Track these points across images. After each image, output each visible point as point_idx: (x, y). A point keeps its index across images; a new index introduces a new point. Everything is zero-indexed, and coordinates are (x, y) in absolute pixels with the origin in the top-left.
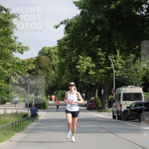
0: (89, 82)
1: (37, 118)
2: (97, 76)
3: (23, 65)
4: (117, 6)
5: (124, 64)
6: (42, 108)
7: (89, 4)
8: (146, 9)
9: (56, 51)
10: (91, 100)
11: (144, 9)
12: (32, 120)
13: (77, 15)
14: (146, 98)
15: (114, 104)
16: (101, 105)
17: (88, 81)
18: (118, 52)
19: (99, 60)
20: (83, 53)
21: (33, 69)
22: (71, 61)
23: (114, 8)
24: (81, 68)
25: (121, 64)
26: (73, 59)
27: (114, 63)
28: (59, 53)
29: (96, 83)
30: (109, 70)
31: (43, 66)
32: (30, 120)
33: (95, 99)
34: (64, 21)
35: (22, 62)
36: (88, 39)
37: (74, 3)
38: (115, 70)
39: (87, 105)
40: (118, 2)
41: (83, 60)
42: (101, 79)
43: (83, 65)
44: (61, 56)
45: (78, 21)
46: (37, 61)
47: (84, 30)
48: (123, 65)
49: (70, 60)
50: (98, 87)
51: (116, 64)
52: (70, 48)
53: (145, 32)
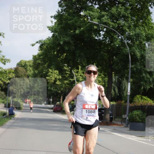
0: (56, 90)
1: (14, 116)
2: (62, 86)
3: (5, 74)
4: (81, 31)
5: (84, 77)
6: (18, 108)
7: (60, 29)
8: (103, 35)
9: (31, 64)
10: (57, 104)
11: (101, 35)
12: (10, 118)
13: (49, 37)
14: (100, 105)
17: (54, 90)
18: (80, 67)
19: (64, 73)
20: (52, 67)
21: (13, 77)
22: (43, 72)
23: (78, 33)
24: (50, 79)
25: (82, 77)
27: (76, 76)
28: (33, 66)
29: (62, 91)
31: (20, 75)
32: (8, 118)
33: (60, 104)
34: (39, 41)
35: (4, 71)
36: (57, 56)
38: (77, 81)
39: (54, 108)
40: (82, 28)
41: (52, 73)
42: (65, 88)
43: (52, 76)
44: (34, 68)
46: (16, 71)
47: (54, 49)
49: (41, 72)
50: (63, 94)
51: (78, 77)
52: (43, 62)
53: (102, 52)
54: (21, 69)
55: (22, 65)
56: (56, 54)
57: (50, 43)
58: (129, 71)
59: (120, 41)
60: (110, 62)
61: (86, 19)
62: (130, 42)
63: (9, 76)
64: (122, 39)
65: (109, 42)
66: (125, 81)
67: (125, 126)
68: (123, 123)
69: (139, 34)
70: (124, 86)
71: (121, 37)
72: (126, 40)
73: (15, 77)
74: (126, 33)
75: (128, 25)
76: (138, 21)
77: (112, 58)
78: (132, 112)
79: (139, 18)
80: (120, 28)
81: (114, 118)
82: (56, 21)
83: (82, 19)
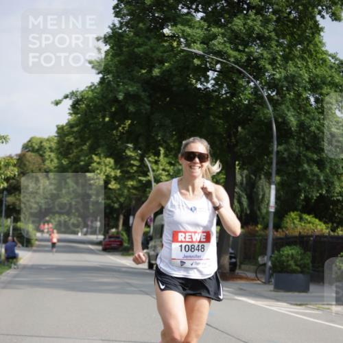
0: (109, 202)
2: (123, 192)
4: (164, 71)
5: (171, 174)
6: (25, 245)
7: (116, 66)
8: (214, 79)
9: (54, 145)
10: (110, 234)
11: (210, 79)
12: (8, 265)
13: (92, 83)
15: (151, 244)
16: (128, 243)
18: (162, 151)
19: (127, 163)
20: (100, 150)
21: (15, 175)
22: (78, 163)
23: (158, 74)
25: (167, 173)
26: (82, 161)
27: (153, 171)
28: (57, 149)
29: (121, 205)
30: (144, 182)
32: (4, 265)
33: (118, 233)
34: (71, 93)
36: (111, 127)
37: (90, 62)
38: (155, 182)
39: (103, 243)
40: (166, 64)
41: (99, 163)
42: (129, 198)
43: (98, 171)
44: (60, 153)
45: (95, 94)
46: (21, 161)
47: (105, 110)
48: (169, 175)
49: (75, 162)
50: (124, 211)
51: (158, 172)
52: (78, 141)
53: (212, 118)
54: (31, 156)
55: (33, 148)
56: (108, 122)
57: (95, 97)
58: (271, 159)
59: (252, 93)
60: (231, 140)
61: (175, 44)
62: (274, 93)
63: (7, 174)
64: (256, 87)
65: (228, 95)
66: (263, 181)
67: (263, 281)
68: (259, 276)
69: (294, 76)
70: (261, 193)
71: (255, 84)
72: (265, 90)
73: (19, 175)
74: (267, 74)
75: (269, 56)
76: (291, 46)
77: (235, 130)
78: (279, 251)
79: (296, 40)
80: (252, 64)
81: (238, 263)
82: (108, 47)
83: (166, 44)
